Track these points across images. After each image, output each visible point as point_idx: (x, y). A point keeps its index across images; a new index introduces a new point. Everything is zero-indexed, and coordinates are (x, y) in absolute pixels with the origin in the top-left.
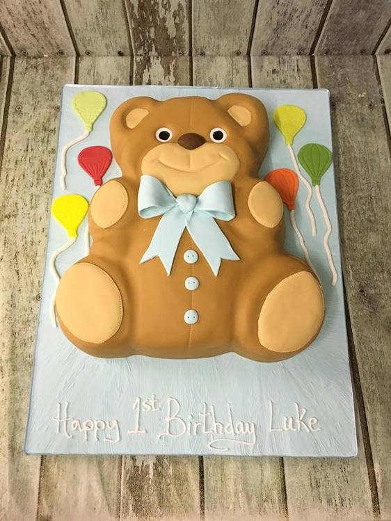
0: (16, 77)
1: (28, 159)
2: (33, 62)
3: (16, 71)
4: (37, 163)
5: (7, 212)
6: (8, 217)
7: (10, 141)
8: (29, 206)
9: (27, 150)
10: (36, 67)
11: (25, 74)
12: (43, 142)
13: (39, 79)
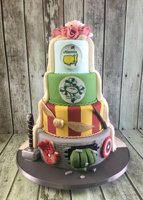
1: (12, 151)
2: (19, 134)
3: (13, 136)
6: (1, 162)
7: (7, 147)
8: (9, 160)
9: (12, 149)
10: (20, 135)
11: (16, 136)
12: (18, 147)
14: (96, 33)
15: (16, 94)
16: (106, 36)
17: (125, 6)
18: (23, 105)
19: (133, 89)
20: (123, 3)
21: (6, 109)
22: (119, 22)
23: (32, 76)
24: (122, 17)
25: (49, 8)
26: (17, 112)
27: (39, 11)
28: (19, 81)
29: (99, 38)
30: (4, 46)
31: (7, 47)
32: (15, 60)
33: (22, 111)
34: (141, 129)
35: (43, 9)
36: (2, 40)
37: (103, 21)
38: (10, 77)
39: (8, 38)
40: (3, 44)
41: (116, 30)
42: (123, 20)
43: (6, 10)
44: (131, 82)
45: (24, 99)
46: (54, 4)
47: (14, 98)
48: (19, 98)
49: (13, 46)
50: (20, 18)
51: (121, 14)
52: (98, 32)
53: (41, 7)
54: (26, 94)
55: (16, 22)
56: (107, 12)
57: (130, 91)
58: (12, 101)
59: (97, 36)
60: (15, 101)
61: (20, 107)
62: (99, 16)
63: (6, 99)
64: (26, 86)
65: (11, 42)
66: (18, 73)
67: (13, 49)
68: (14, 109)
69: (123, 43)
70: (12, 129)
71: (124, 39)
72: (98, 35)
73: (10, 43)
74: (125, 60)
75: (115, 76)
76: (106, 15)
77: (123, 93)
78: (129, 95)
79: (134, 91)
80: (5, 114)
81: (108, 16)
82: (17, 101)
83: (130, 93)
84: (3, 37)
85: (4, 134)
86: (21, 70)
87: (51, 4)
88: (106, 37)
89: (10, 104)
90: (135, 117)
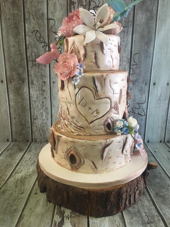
0: (31, 145)
1: (30, 161)
3: (32, 143)
4: (32, 161)
5: (18, 172)
6: (18, 173)
7: (25, 157)
8: (27, 170)
9: (30, 159)
10: (38, 143)
12: (36, 157)
13: (38, 145)
14: (124, 37)
15: (36, 100)
16: (135, 40)
17: (156, 7)
18: (42, 113)
19: (161, 99)
20: (154, 5)
21: (25, 116)
22: (149, 26)
23: (54, 82)
24: (152, 20)
25: (74, 9)
26: (37, 120)
27: (63, 13)
28: (39, 87)
29: (127, 43)
30: (25, 50)
31: (28, 51)
32: (36, 65)
33: (42, 119)
34: (168, 142)
35: (67, 11)
36: (23, 43)
37: (132, 24)
38: (30, 83)
39: (29, 41)
40: (24, 48)
41: (146, 34)
42: (153, 23)
43: (28, 12)
44: (159, 91)
45: (44, 106)
46: (79, 5)
47: (34, 105)
48: (39, 105)
49: (35, 50)
50: (43, 20)
51: (152, 17)
52: (125, 36)
53: (65, 9)
54: (46, 101)
55: (38, 24)
56: (136, 15)
57: (158, 100)
58: (32, 108)
59: (124, 41)
60: (35, 108)
61: (40, 115)
62: (127, 18)
63: (26, 105)
64: (47, 92)
65: (32, 45)
66: (39, 78)
67: (35, 53)
68: (34, 116)
69: (152, 49)
70: (31, 138)
71: (154, 44)
72: (125, 39)
73: (32, 47)
74: (154, 66)
75: (142, 84)
76: (135, 17)
77: (150, 103)
78: (157, 106)
79: (162, 101)
80: (24, 121)
81: (137, 19)
82: (37, 108)
83: (158, 103)
84: (24, 40)
85: (23, 141)
86: (42, 76)
87: (76, 5)
88: (134, 42)
89: (29, 110)
90: (163, 129)
